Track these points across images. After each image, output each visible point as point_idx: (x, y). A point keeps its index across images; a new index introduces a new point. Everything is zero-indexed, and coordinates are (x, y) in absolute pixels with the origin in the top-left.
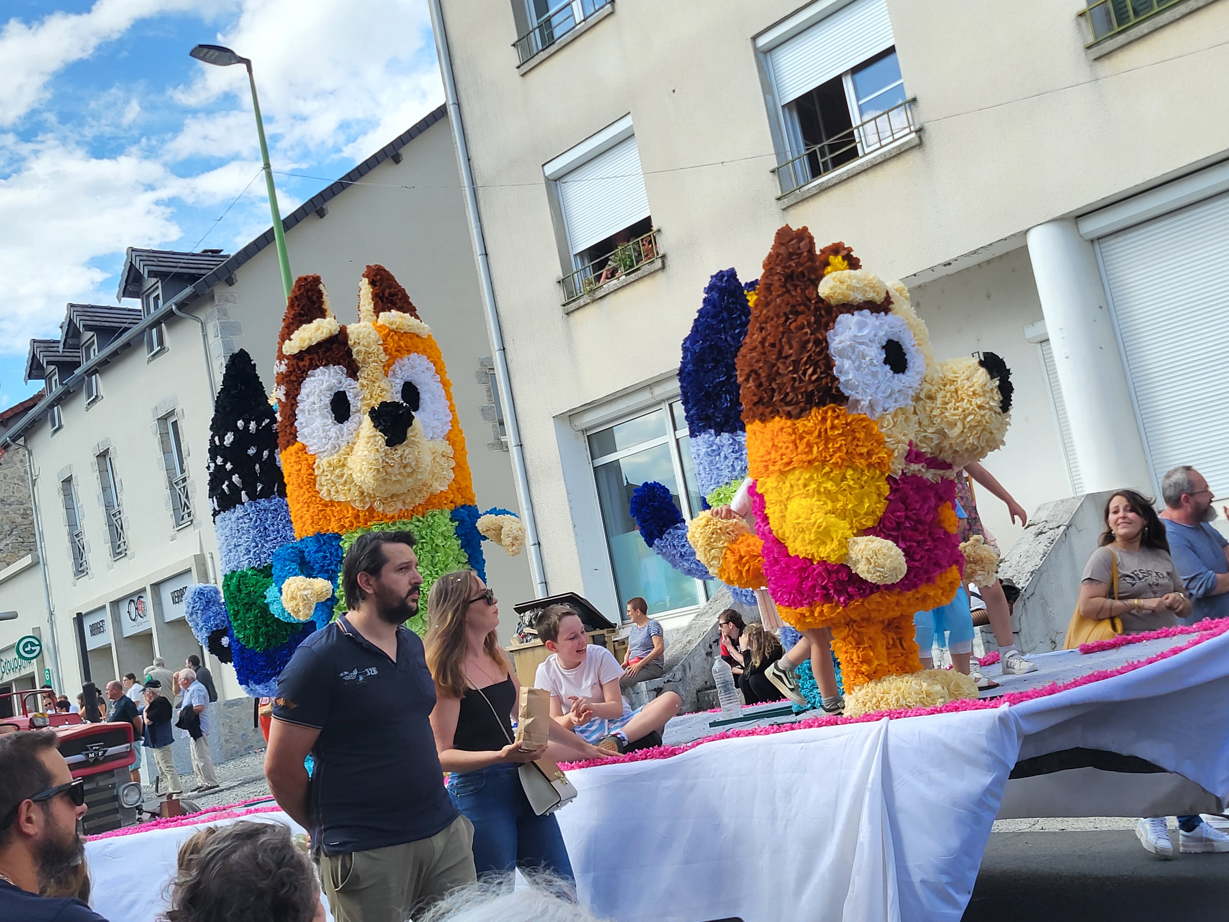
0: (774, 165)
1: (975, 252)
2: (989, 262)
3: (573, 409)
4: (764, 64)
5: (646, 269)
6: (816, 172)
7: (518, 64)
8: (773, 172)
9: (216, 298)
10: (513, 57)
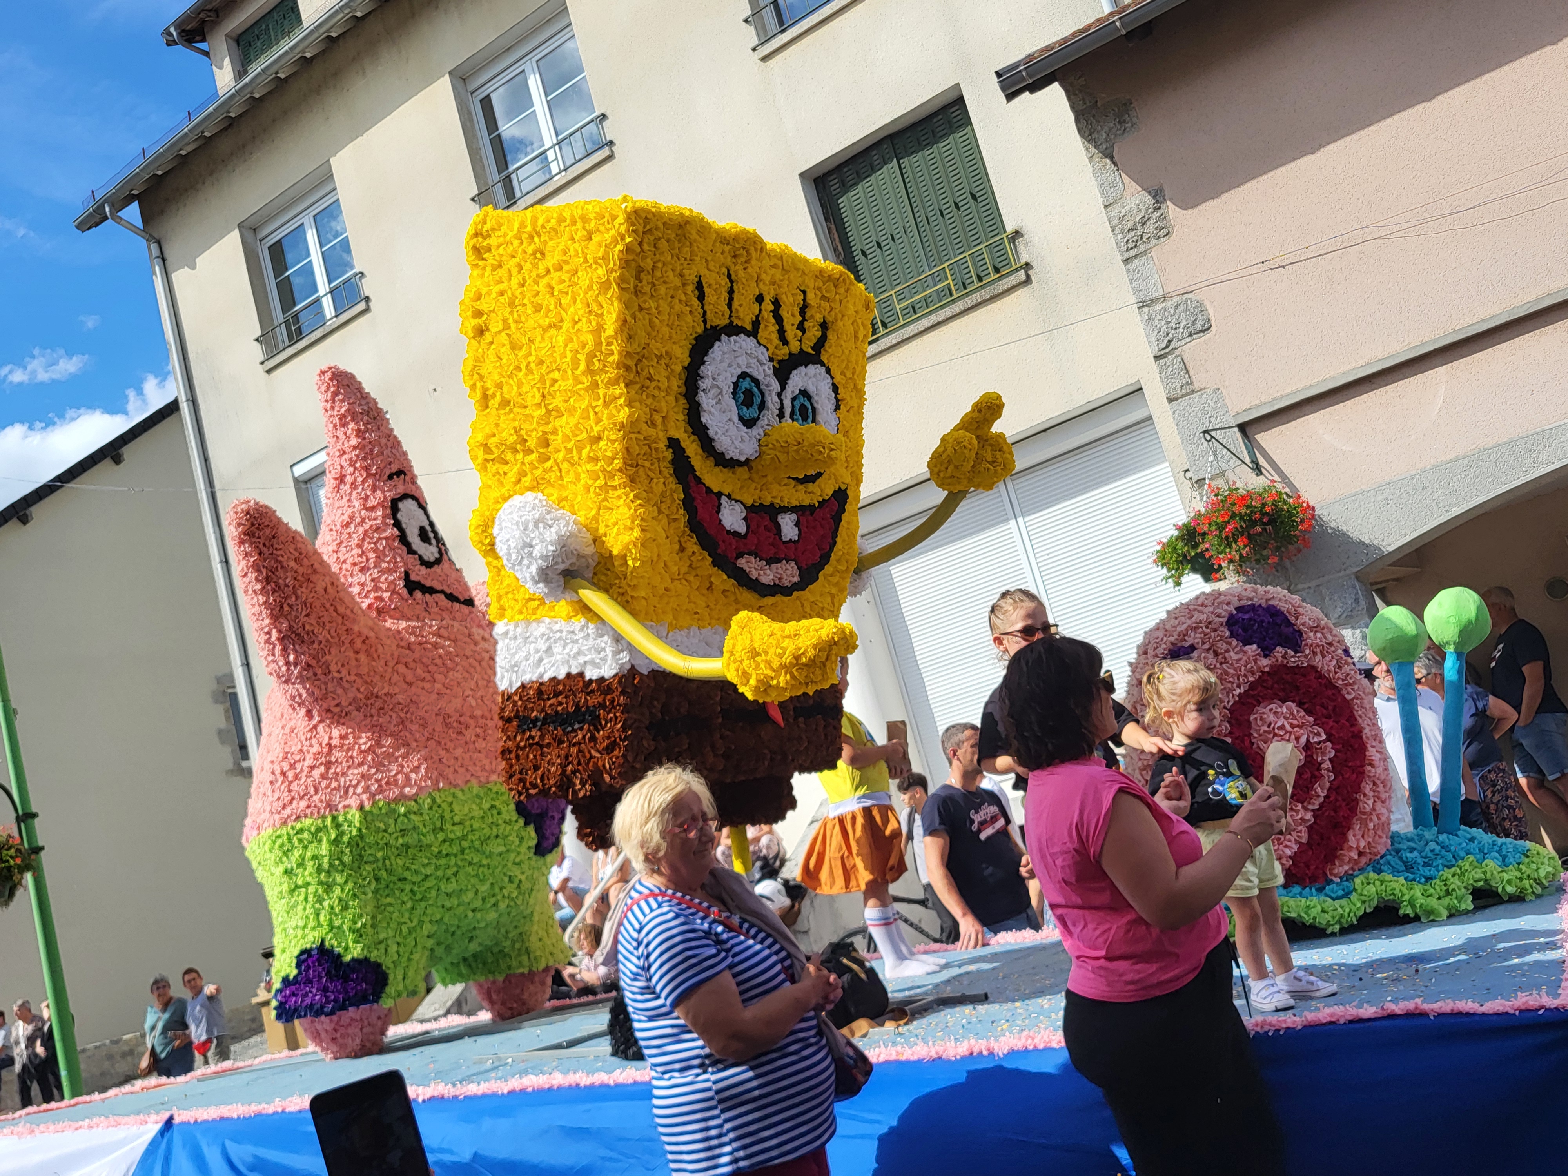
7: (262, 359)
10: (257, 352)
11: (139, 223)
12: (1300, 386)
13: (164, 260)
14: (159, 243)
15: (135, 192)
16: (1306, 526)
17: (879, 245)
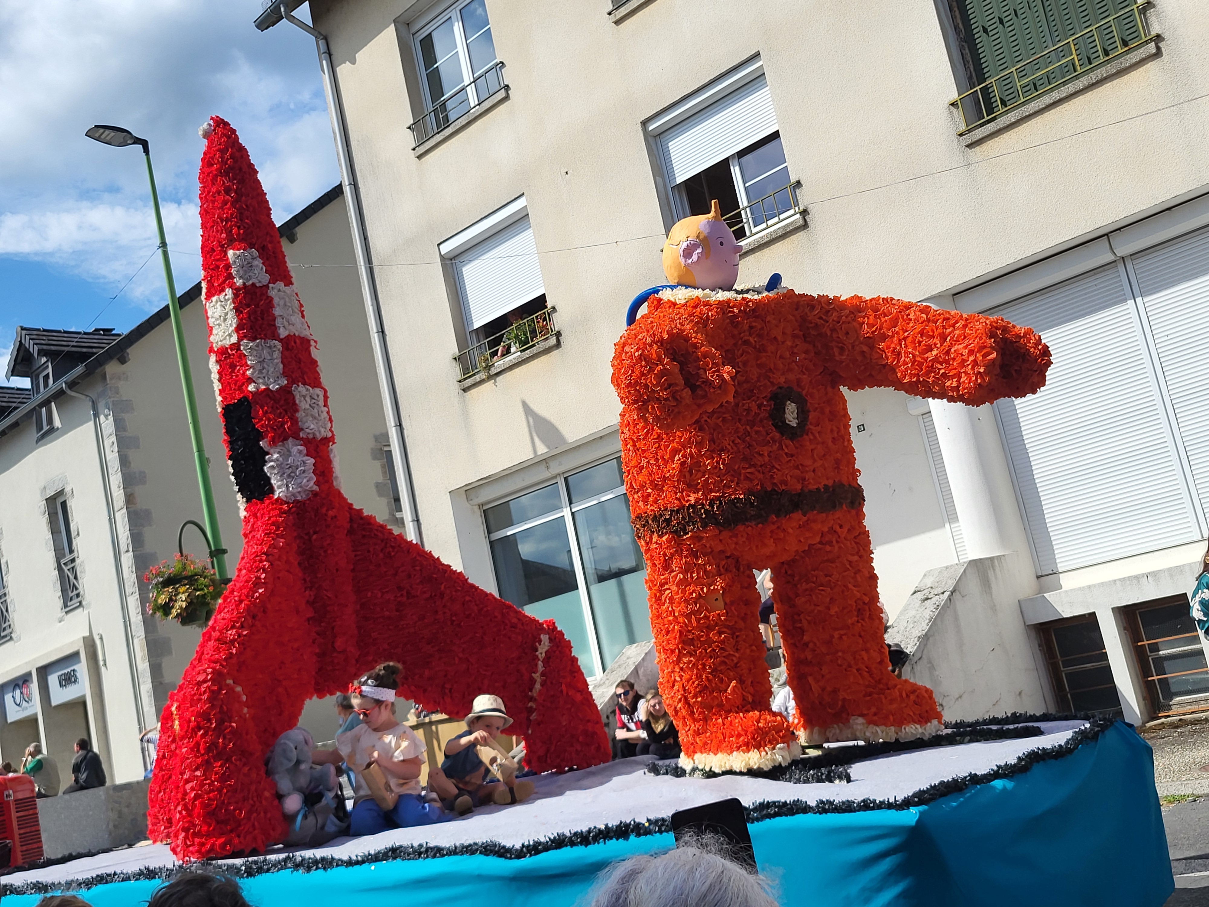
3: (470, 484)
4: (654, 147)
5: (541, 345)
7: (414, 146)
9: (107, 376)
10: (409, 139)
11: (310, 22)
13: (330, 55)
14: (326, 39)
17: (1001, 21)
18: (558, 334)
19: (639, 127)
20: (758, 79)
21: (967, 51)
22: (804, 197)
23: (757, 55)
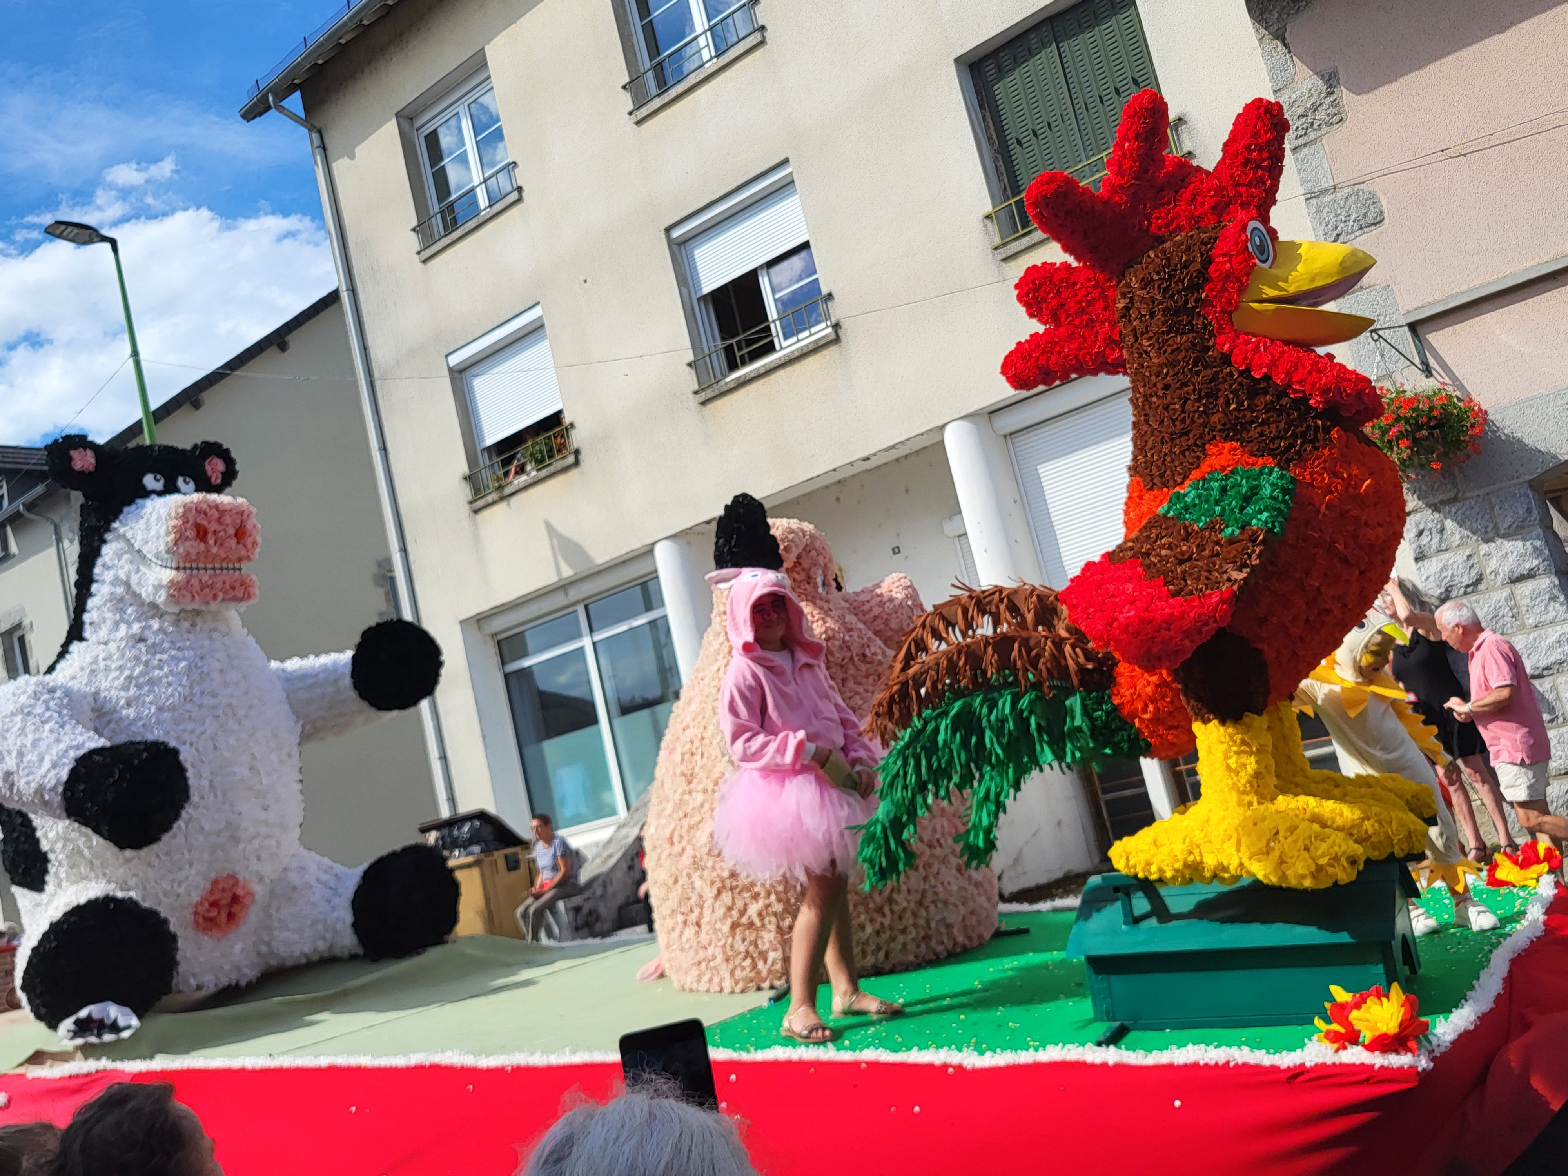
0: (690, 357)
1: (893, 447)
2: (906, 457)
3: (482, 613)
4: (678, 256)
5: (558, 465)
6: (733, 366)
7: (419, 249)
8: (690, 365)
9: (72, 498)
10: (413, 242)
11: (301, 113)
12: (1477, 282)
13: (325, 149)
14: (320, 132)
15: (297, 81)
16: (1477, 430)
17: (1035, 133)
18: (577, 452)
19: (663, 235)
20: (787, 185)
21: (1001, 163)
22: (838, 310)
23: (786, 161)
